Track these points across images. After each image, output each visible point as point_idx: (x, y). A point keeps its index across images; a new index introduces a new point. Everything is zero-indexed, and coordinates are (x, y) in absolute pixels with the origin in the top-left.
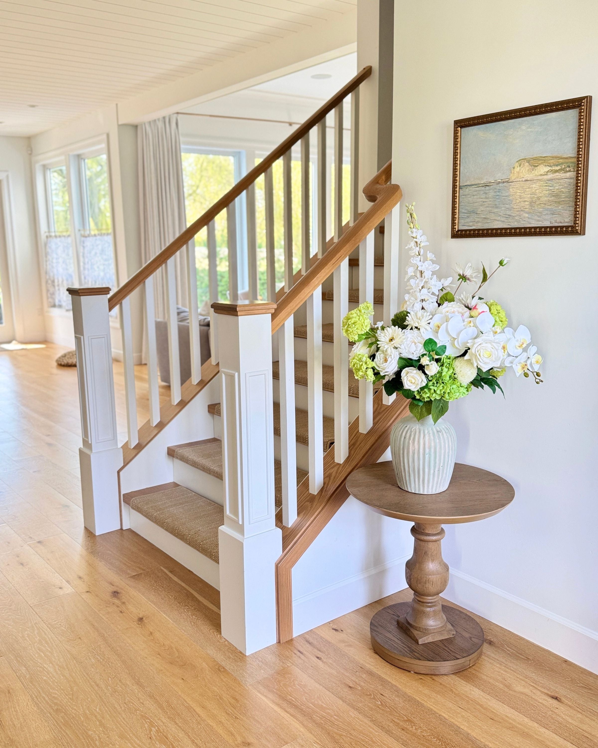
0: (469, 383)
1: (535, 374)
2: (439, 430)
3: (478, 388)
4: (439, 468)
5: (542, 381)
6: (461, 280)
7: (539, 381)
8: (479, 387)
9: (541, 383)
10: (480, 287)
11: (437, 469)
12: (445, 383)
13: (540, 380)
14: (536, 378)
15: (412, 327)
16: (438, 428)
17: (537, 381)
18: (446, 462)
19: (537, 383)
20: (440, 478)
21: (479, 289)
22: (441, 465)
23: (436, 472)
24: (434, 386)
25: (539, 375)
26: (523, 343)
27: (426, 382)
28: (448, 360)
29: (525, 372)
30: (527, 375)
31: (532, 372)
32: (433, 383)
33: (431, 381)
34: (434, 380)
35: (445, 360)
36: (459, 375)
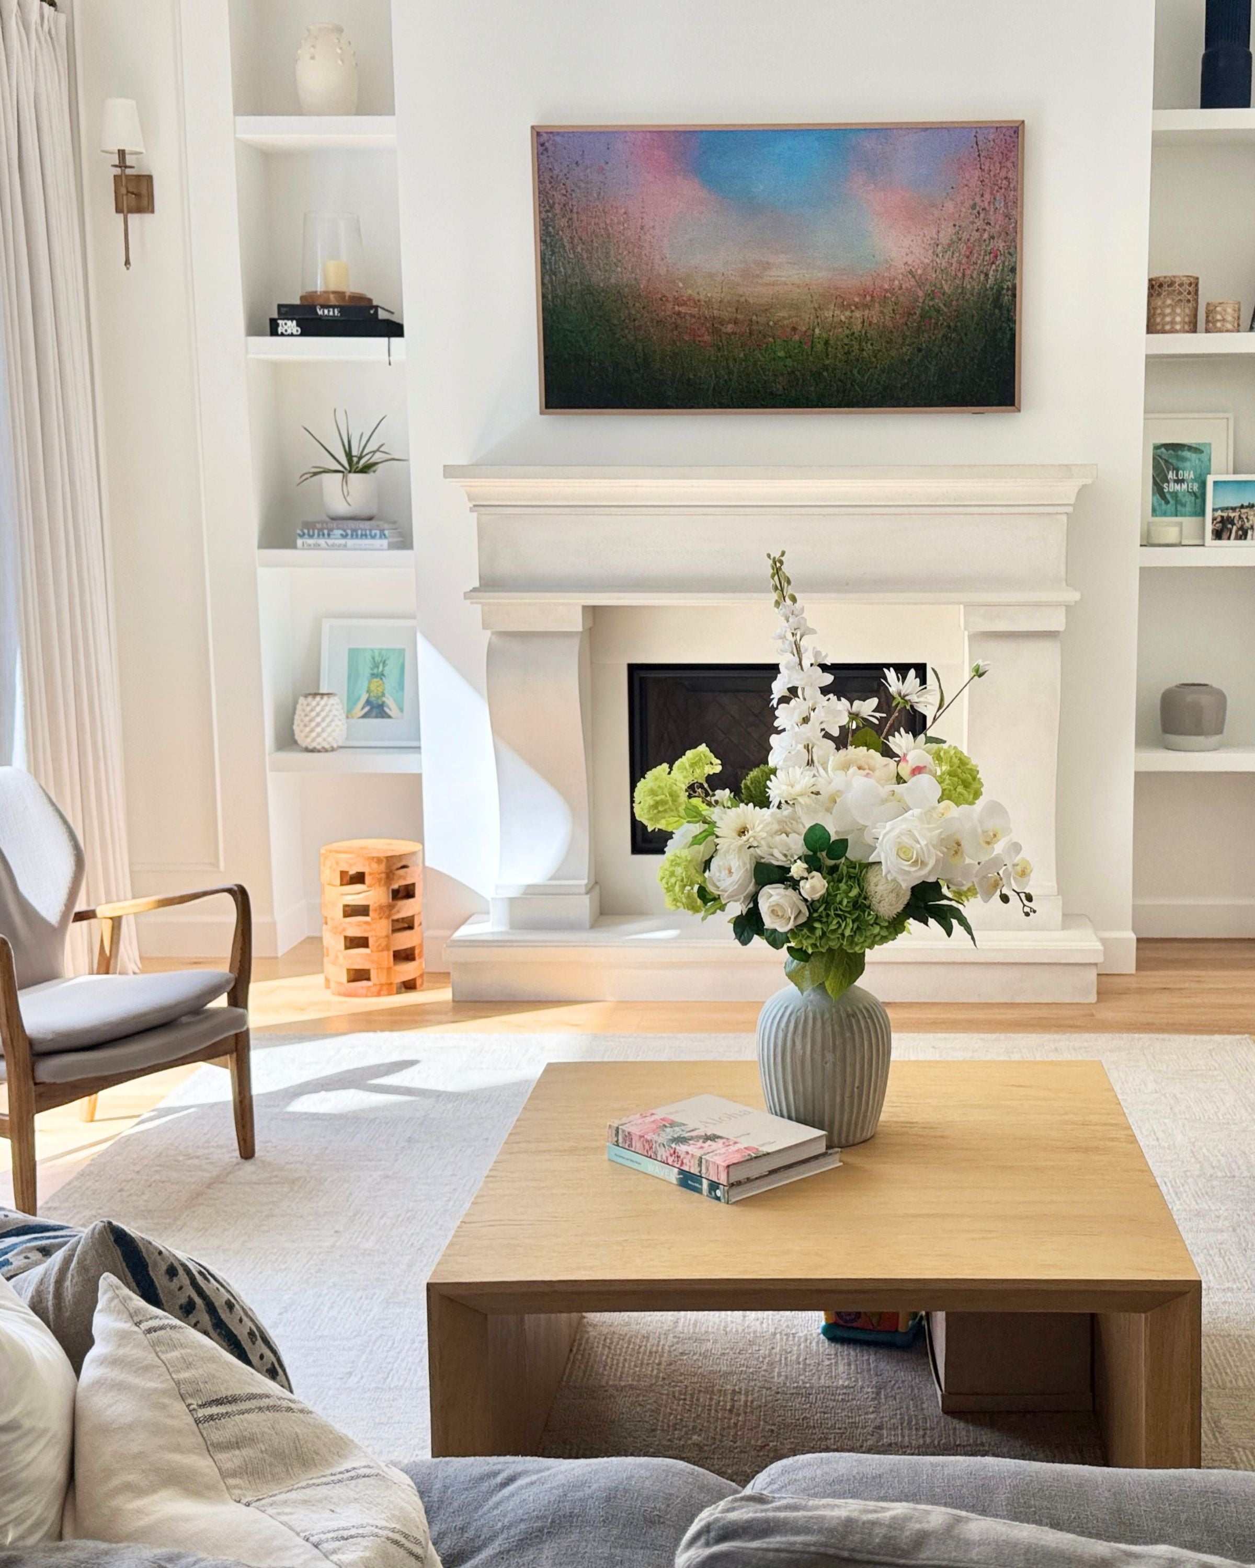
0: (896, 913)
1: (1023, 896)
2: (850, 1012)
3: (926, 924)
4: (853, 1092)
5: (1035, 912)
7: (1028, 910)
8: (920, 919)
9: (1032, 914)
10: (935, 719)
11: (847, 1094)
12: (842, 917)
13: (1031, 908)
14: (1024, 905)
15: (780, 802)
16: (849, 1009)
17: (1024, 911)
18: (866, 1079)
19: (1027, 914)
20: (855, 1111)
22: (857, 1084)
23: (846, 1099)
24: (821, 922)
25: (1029, 898)
26: (995, 836)
27: (807, 914)
28: (851, 870)
29: (1003, 892)
30: (1005, 899)
31: (1018, 893)
32: (820, 916)
33: (816, 911)
34: (821, 909)
35: (845, 868)
36: (875, 901)
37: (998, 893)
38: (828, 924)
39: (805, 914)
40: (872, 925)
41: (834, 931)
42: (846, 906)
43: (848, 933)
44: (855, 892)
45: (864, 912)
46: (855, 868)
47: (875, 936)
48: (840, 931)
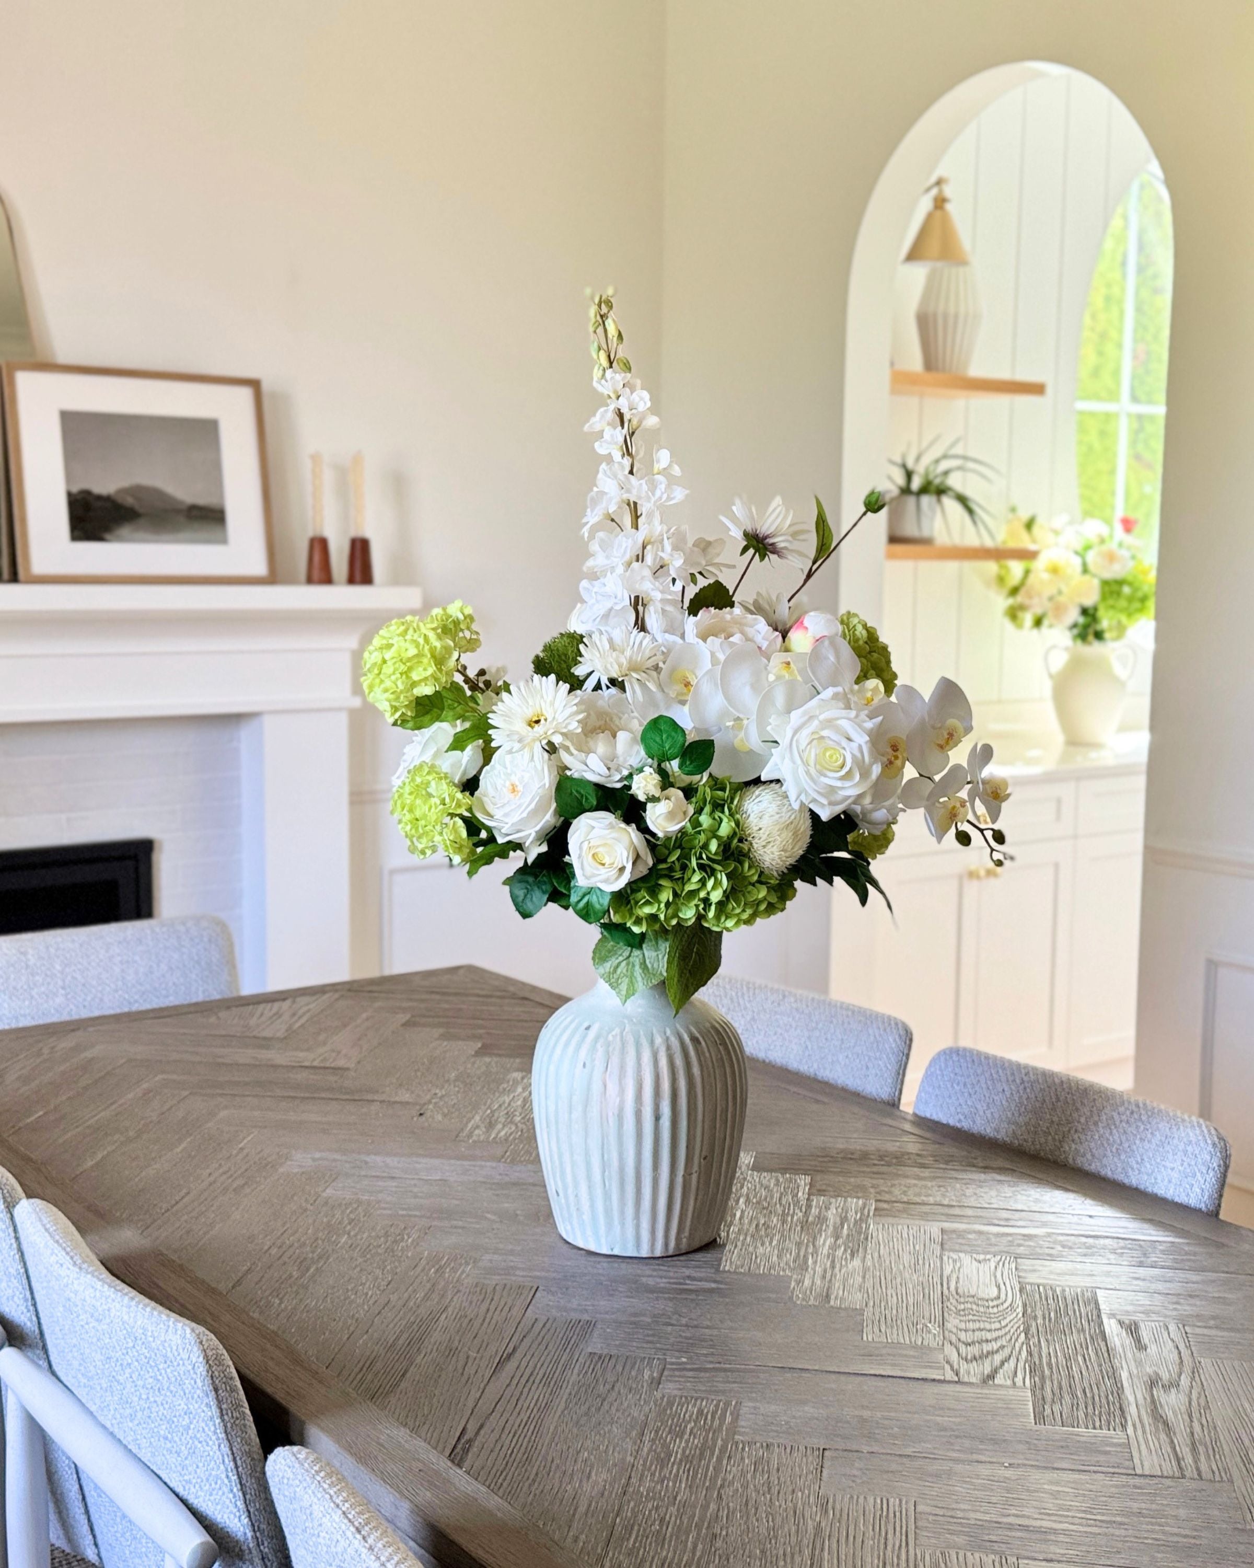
0: (785, 871)
1: (989, 834)
3: (815, 884)
5: (1012, 858)
6: (751, 551)
7: (1001, 857)
8: (819, 880)
10: (809, 575)
12: (708, 870)
13: (1004, 854)
14: (992, 850)
15: (599, 681)
17: (995, 858)
19: (1000, 864)
21: (806, 581)
24: (671, 878)
25: (999, 837)
26: (951, 735)
27: (650, 862)
28: (720, 793)
29: (960, 829)
30: (964, 839)
31: (982, 831)
32: (671, 869)
33: (664, 861)
34: (673, 858)
35: (708, 790)
36: (757, 844)
37: (952, 831)
38: (683, 881)
39: (646, 863)
40: (753, 885)
41: (693, 894)
42: (716, 854)
43: (716, 896)
44: (725, 829)
45: (741, 863)
46: (723, 790)
47: (759, 903)
48: (702, 894)
